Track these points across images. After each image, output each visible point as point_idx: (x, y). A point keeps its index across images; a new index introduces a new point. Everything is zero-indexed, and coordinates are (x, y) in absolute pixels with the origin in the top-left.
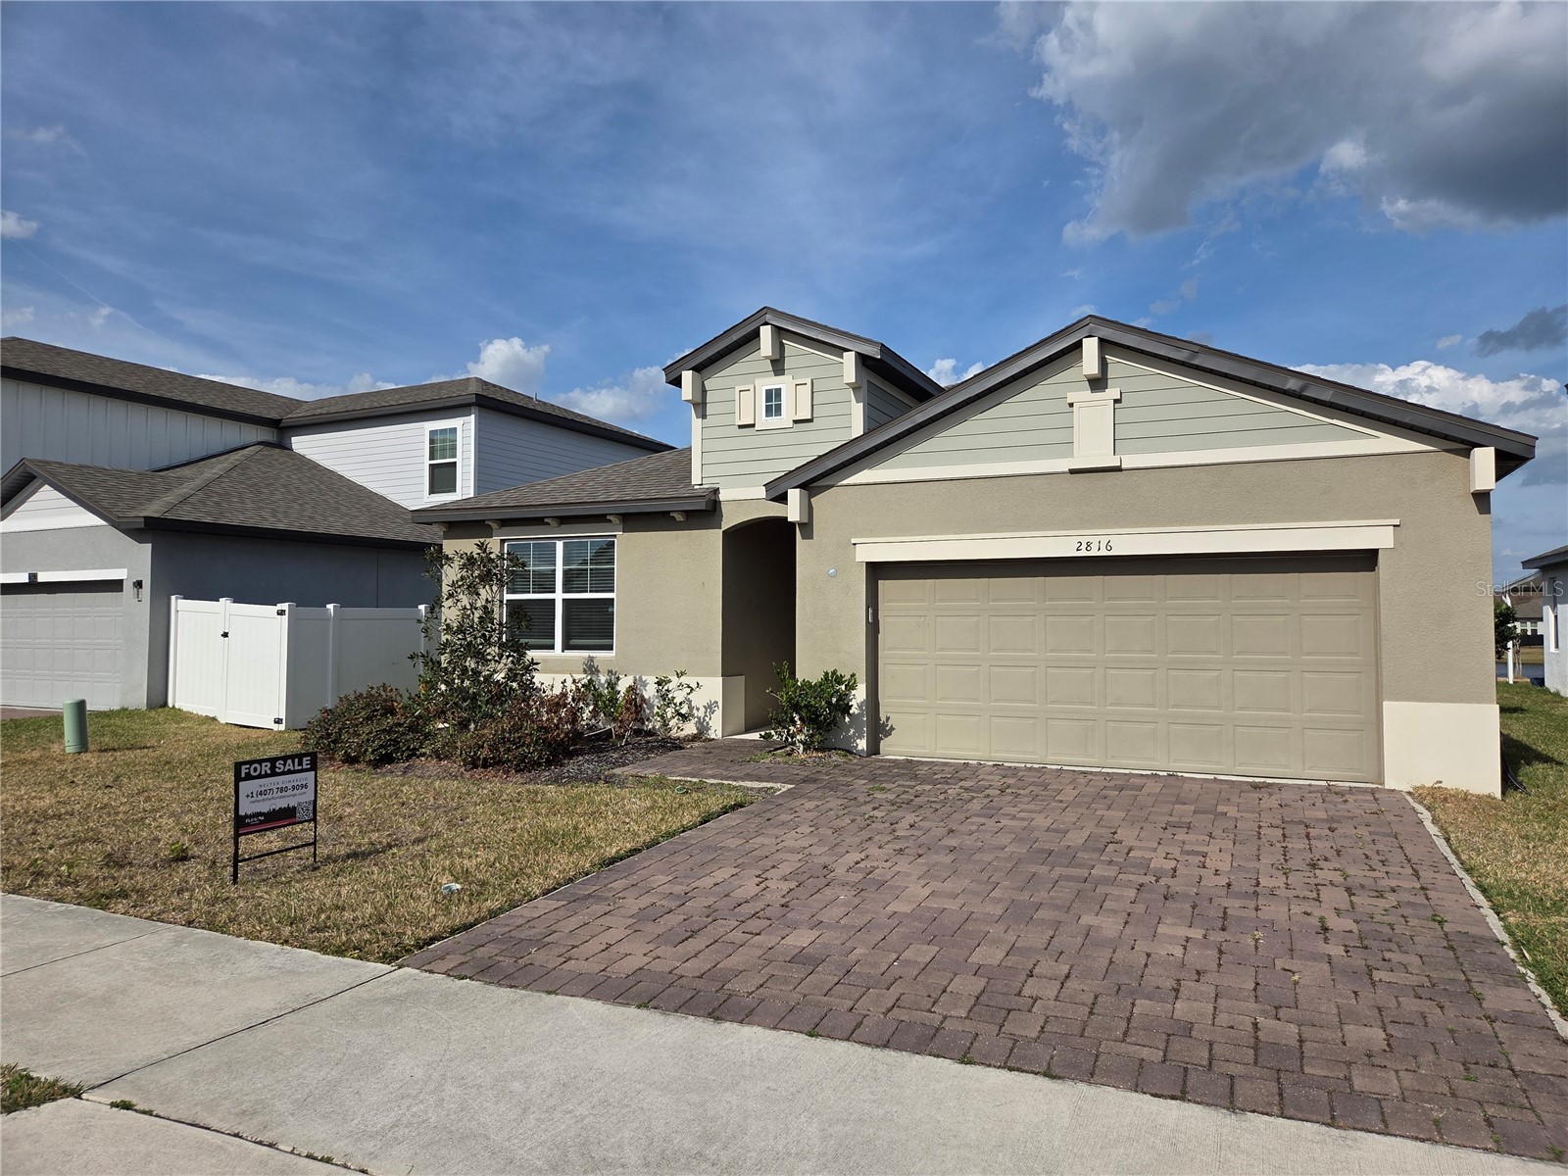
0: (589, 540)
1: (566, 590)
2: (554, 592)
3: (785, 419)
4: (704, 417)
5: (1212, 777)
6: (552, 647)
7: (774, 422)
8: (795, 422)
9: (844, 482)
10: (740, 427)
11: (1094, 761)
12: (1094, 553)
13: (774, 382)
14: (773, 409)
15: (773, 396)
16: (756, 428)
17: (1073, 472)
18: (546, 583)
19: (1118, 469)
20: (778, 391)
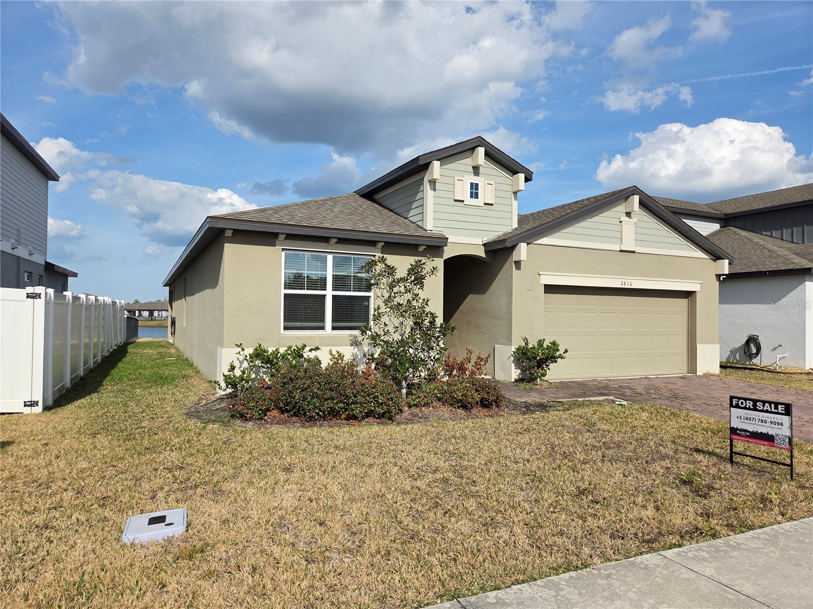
0: (352, 256)
1: (335, 288)
2: (325, 290)
3: (480, 202)
4: (435, 190)
5: (655, 376)
6: (323, 328)
7: (474, 201)
8: (485, 204)
9: (536, 242)
10: (456, 201)
11: (615, 374)
12: (626, 287)
13: (475, 179)
14: (474, 195)
15: (474, 187)
16: (465, 203)
17: (621, 251)
18: (321, 283)
19: (634, 252)
20: (477, 185)
